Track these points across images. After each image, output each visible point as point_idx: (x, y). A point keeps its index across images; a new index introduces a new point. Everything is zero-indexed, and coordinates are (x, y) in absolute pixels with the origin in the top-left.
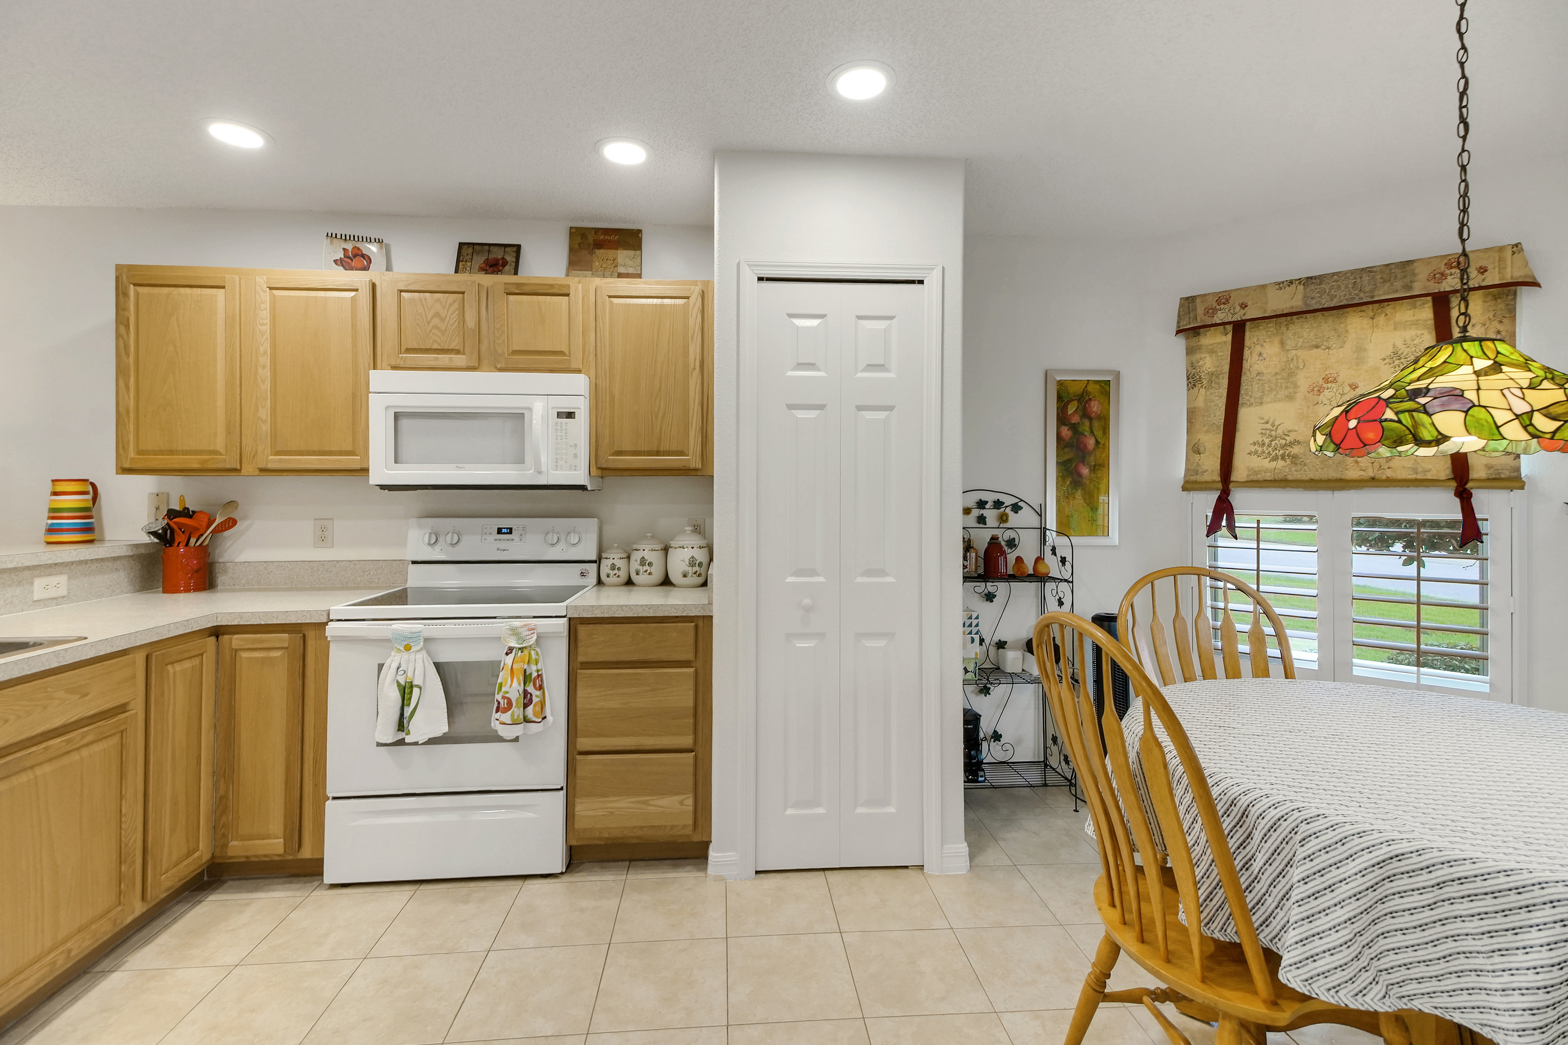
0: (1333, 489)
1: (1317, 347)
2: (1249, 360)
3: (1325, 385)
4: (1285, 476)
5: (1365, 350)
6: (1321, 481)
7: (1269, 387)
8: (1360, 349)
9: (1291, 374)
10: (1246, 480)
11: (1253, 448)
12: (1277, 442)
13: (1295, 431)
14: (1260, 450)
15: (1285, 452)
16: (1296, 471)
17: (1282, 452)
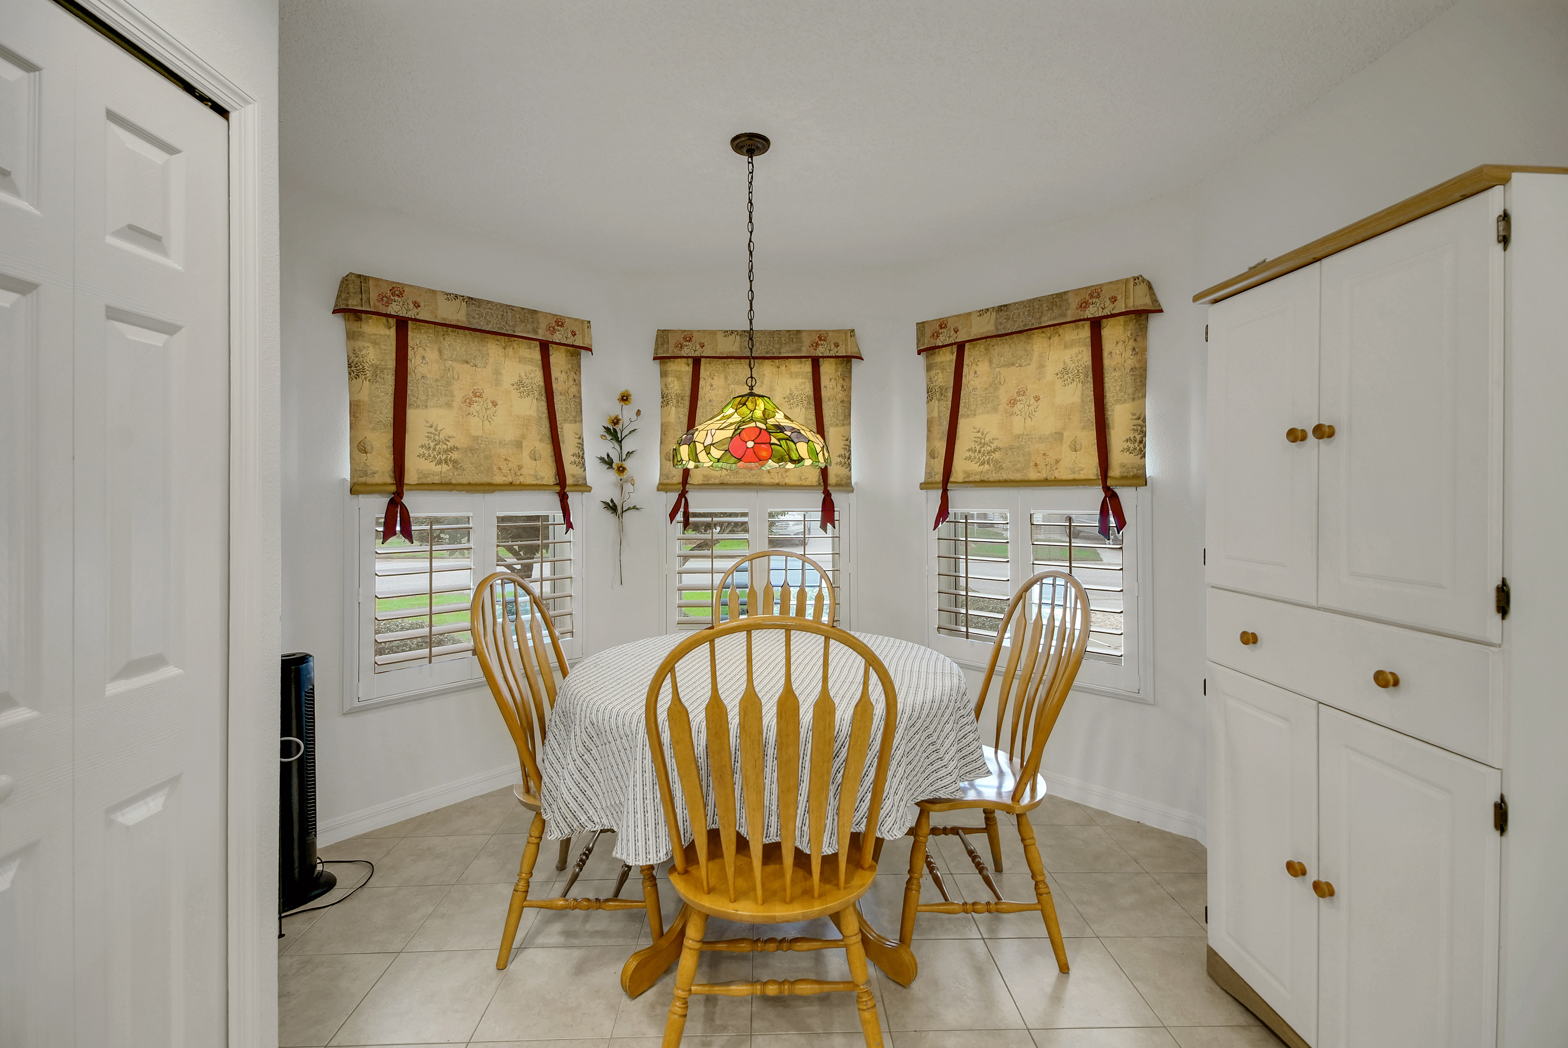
0: (485, 492)
1: (467, 363)
2: (413, 361)
3: (474, 399)
4: (450, 479)
5: (501, 374)
6: (476, 485)
7: (432, 392)
8: (497, 373)
9: (449, 384)
10: (417, 482)
11: (422, 451)
12: (440, 446)
13: (454, 437)
14: (427, 452)
15: (447, 457)
16: (458, 475)
17: (445, 456)
